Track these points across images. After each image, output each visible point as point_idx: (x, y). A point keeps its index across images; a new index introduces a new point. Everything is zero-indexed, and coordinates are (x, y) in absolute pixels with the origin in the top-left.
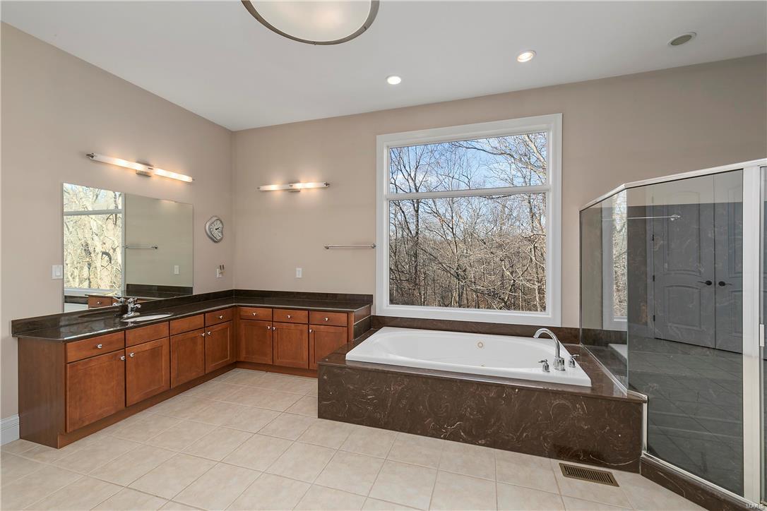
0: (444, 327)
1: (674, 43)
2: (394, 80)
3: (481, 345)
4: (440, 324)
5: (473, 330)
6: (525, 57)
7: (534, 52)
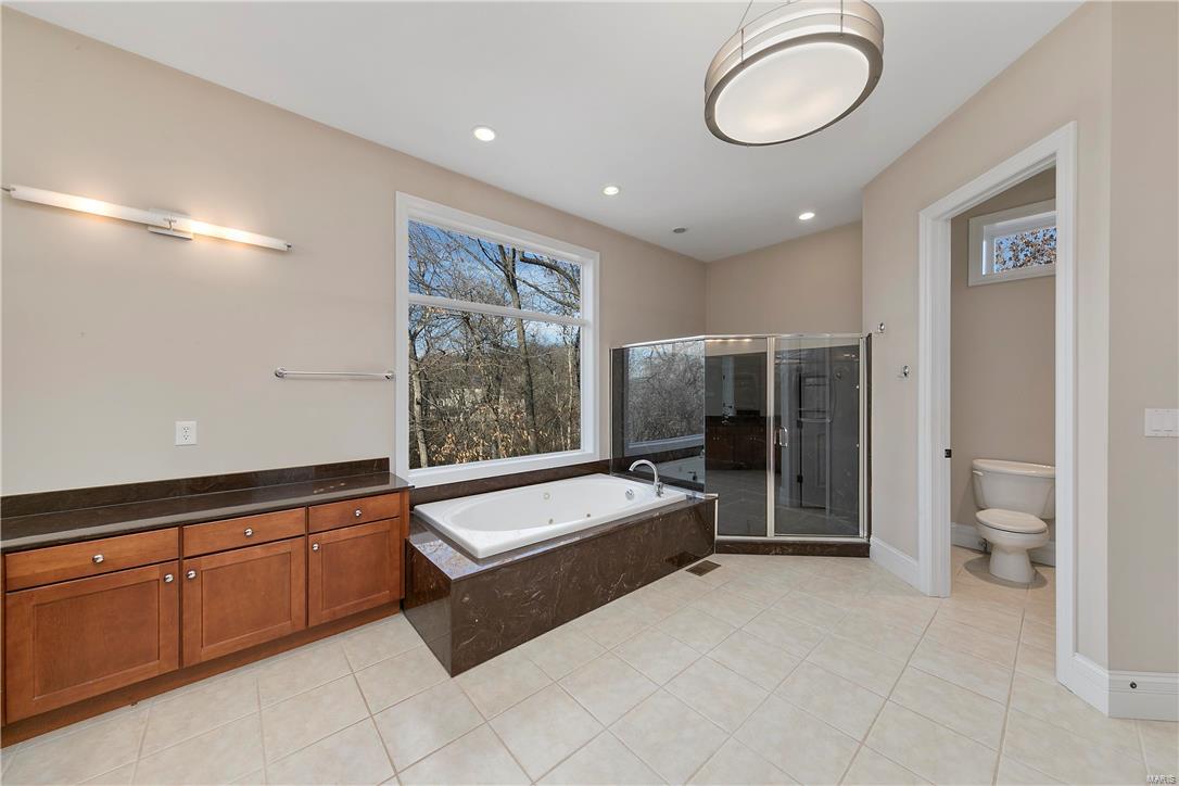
0: (499, 486)
1: (675, 231)
2: (485, 135)
3: (547, 496)
4: (492, 483)
5: (530, 481)
6: (611, 191)
7: (619, 188)
